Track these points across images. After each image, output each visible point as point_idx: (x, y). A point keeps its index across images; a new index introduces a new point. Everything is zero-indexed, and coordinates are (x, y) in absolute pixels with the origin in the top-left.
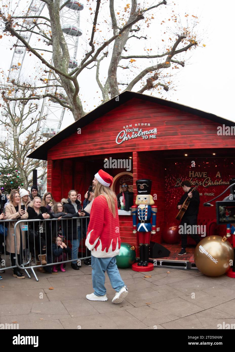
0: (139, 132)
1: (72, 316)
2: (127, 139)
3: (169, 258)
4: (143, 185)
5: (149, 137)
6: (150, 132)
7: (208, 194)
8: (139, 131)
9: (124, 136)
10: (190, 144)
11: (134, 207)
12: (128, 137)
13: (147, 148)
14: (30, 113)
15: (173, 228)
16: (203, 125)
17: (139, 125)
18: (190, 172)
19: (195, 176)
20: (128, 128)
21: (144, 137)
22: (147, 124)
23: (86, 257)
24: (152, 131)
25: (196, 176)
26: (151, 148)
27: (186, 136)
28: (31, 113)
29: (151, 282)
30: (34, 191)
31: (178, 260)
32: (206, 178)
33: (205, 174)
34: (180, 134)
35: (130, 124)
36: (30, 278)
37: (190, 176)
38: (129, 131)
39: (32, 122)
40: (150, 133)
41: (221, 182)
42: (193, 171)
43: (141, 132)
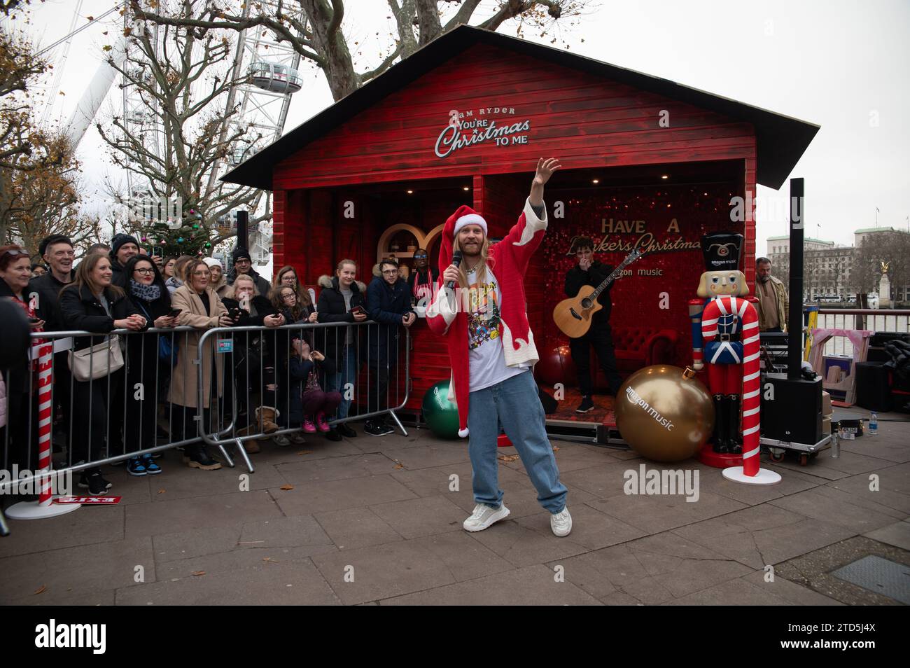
0: (489, 129)
1: (341, 547)
2: (459, 146)
3: (555, 417)
5: (511, 141)
6: (513, 129)
7: (646, 272)
8: (488, 126)
9: (455, 138)
10: (608, 156)
12: (462, 140)
13: (505, 167)
14: (208, 61)
15: (563, 349)
16: (641, 108)
17: (489, 112)
18: (604, 220)
19: (615, 231)
20: (462, 118)
21: (500, 140)
22: (508, 111)
23: (366, 413)
24: (518, 125)
25: (619, 231)
26: (514, 166)
27: (597, 136)
28: (211, 63)
29: (517, 470)
30: (241, 261)
31: (577, 420)
32: (640, 235)
33: (641, 224)
34: (584, 134)
35: (469, 110)
36: (233, 467)
37: (603, 231)
38: (466, 125)
39: (217, 88)
40: (513, 131)
41: (679, 244)
42: (611, 220)
43: (492, 130)
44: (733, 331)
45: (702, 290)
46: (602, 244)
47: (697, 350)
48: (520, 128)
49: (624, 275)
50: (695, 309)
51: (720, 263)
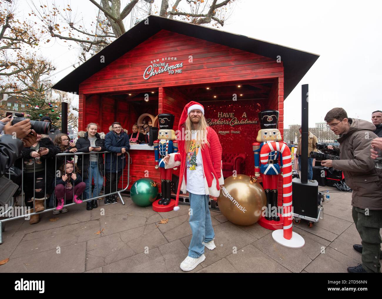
0: (166, 67)
2: (153, 75)
4: (164, 120)
5: (175, 72)
7: (234, 132)
8: (165, 66)
9: (151, 71)
11: (157, 142)
12: (155, 72)
13: (172, 83)
17: (166, 59)
18: (219, 113)
19: (223, 117)
20: (155, 63)
21: (170, 72)
22: (174, 59)
24: (178, 65)
26: (176, 83)
27: (212, 68)
29: (163, 234)
32: (233, 118)
33: (232, 114)
34: (206, 68)
35: (158, 59)
37: (219, 117)
38: (156, 65)
40: (176, 67)
41: (246, 122)
42: (222, 113)
43: (167, 67)
44: (275, 159)
45: (259, 138)
46: (218, 122)
47: (257, 167)
48: (179, 66)
49: (226, 133)
50: (256, 147)
51: (268, 125)
